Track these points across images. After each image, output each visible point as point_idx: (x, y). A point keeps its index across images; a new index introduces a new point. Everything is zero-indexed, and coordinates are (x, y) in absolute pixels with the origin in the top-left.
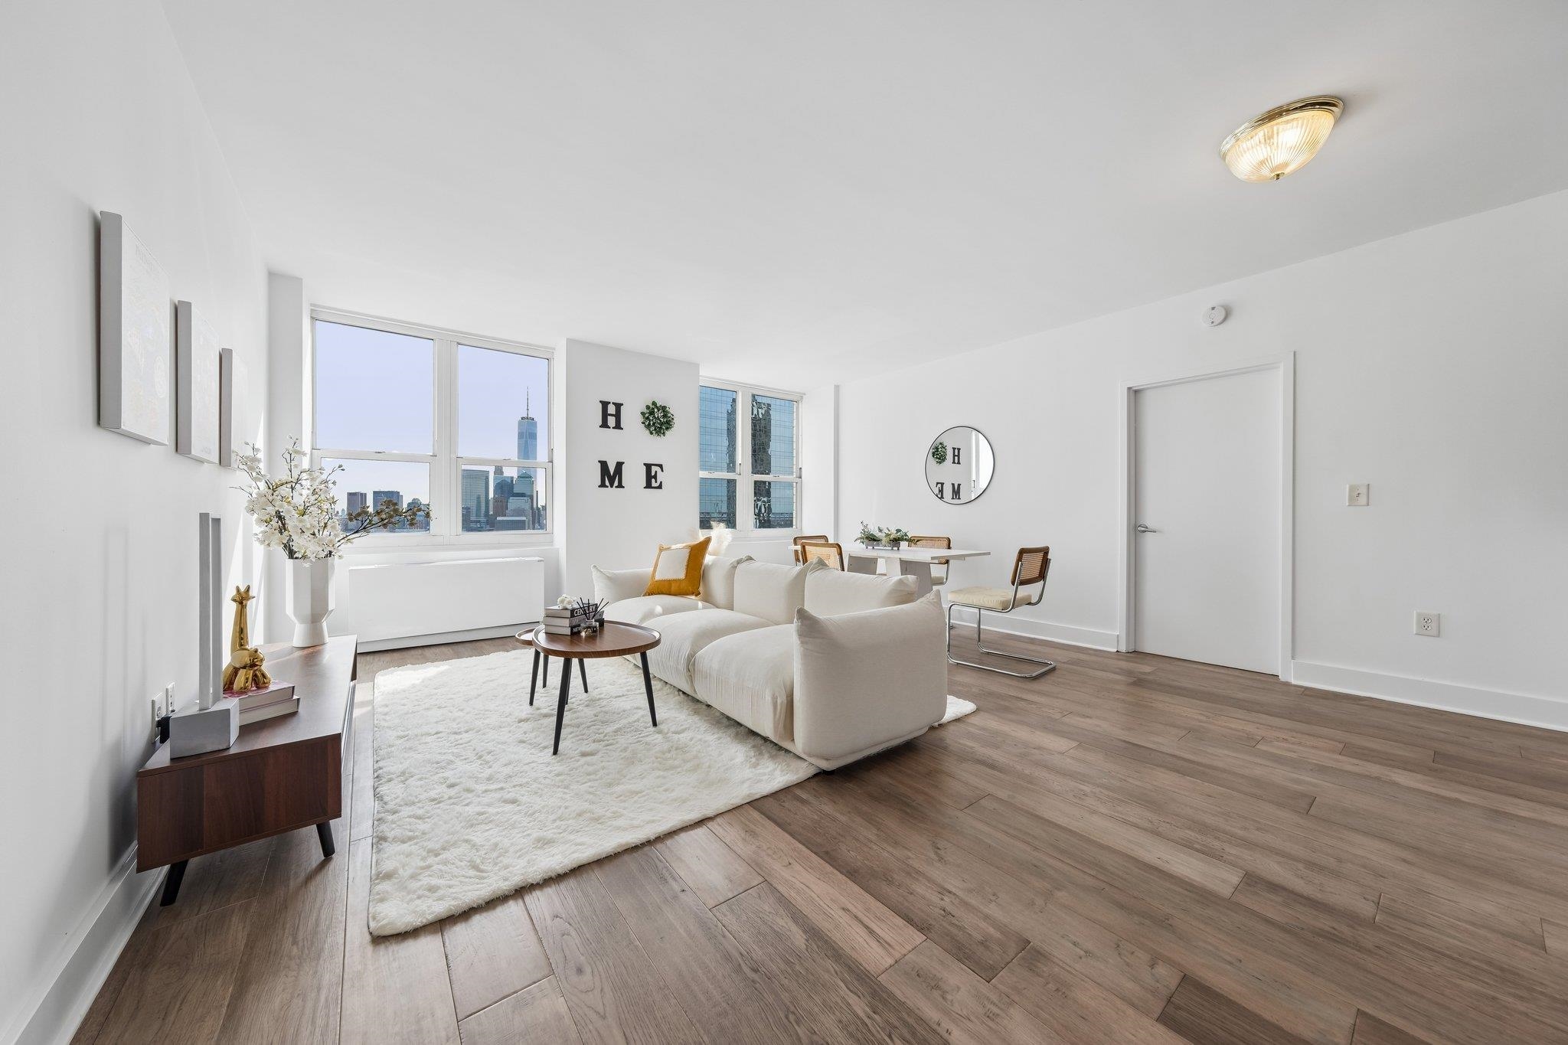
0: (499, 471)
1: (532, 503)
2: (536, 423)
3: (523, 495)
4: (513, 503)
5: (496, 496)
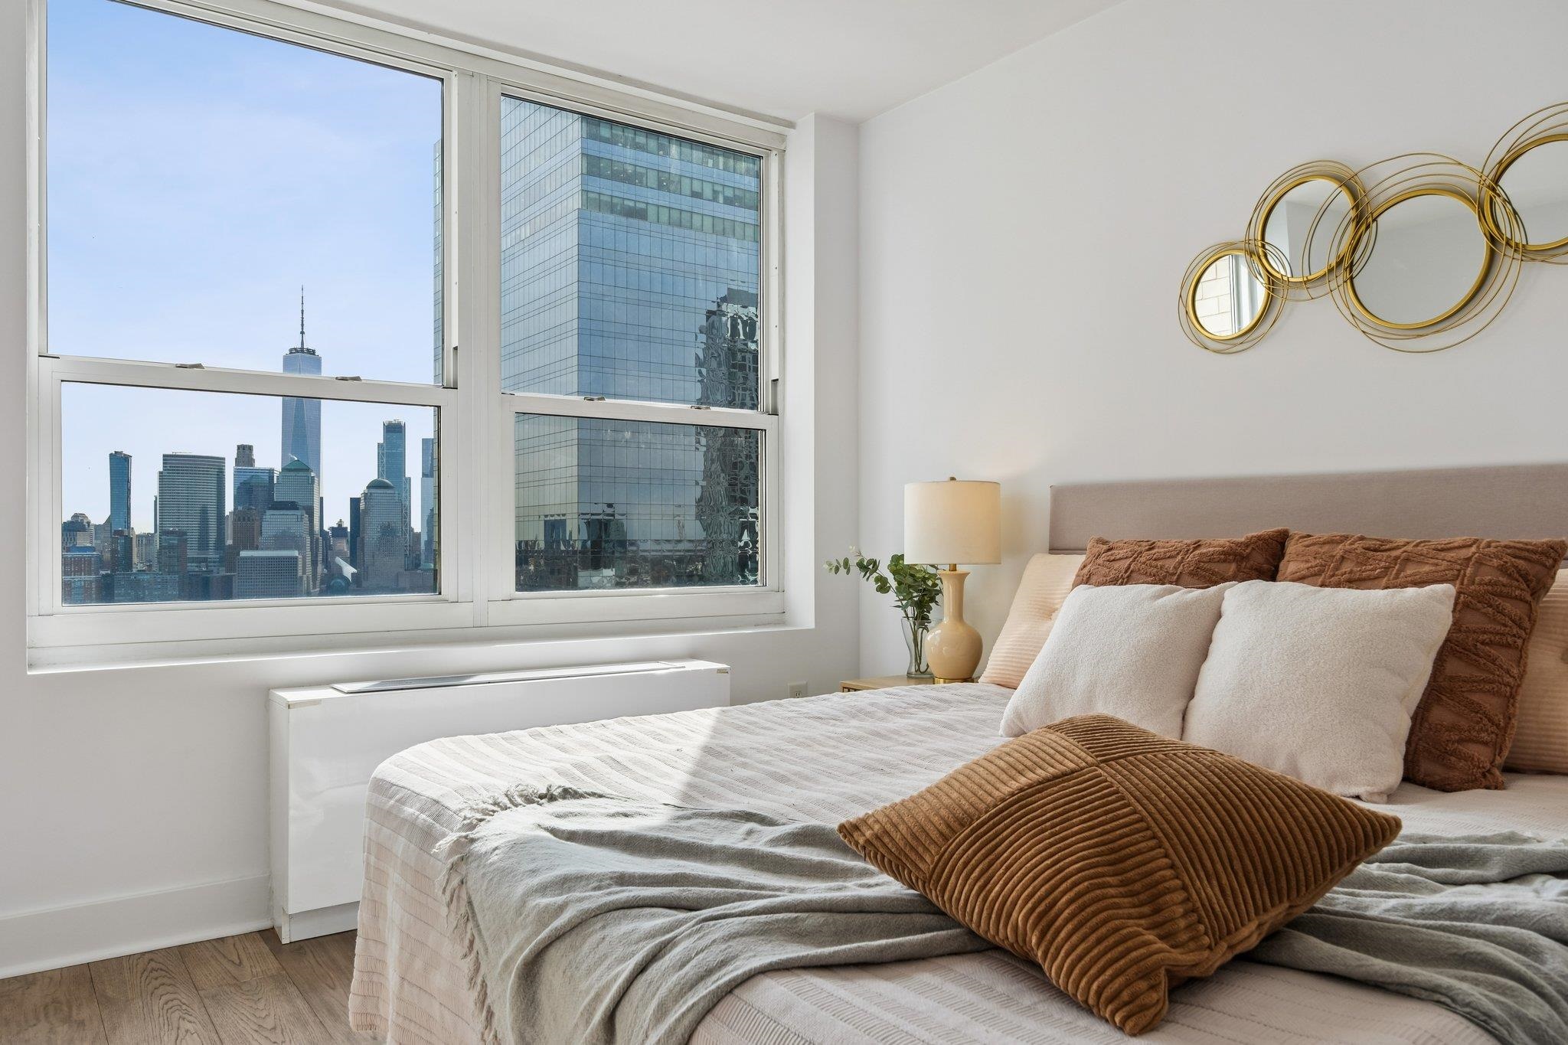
0: (245, 453)
1: (311, 521)
2: (319, 360)
3: (292, 506)
4: (273, 522)
5: (240, 508)
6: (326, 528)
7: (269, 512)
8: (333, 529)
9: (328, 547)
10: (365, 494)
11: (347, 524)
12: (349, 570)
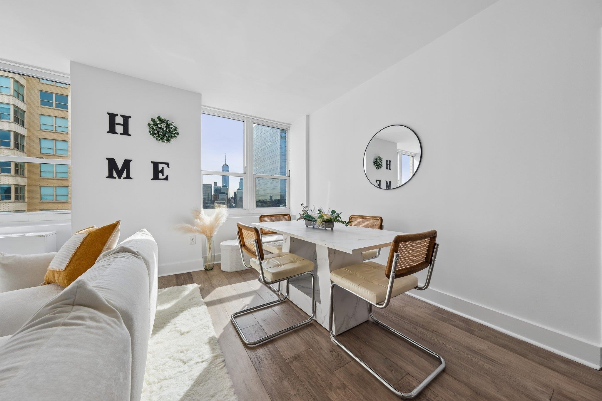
0: (216, 184)
1: (227, 196)
4: (221, 196)
5: (215, 194)
6: (230, 197)
7: (220, 194)
8: (231, 197)
9: (230, 200)
10: (237, 191)
11: (234, 196)
12: (234, 205)
